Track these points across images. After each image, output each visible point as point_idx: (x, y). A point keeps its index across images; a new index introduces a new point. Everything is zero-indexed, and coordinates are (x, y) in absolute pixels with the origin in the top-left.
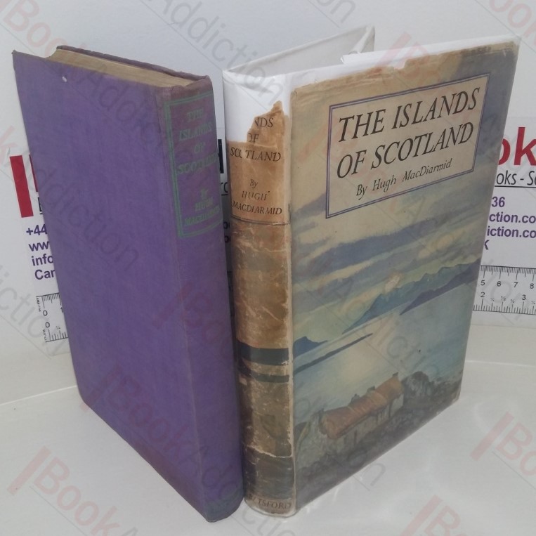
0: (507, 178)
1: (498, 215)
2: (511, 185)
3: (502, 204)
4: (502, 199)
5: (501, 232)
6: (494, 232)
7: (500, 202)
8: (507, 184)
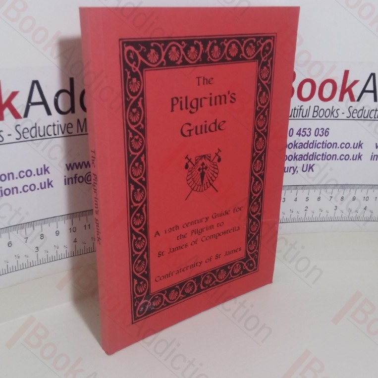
0: (332, 113)
1: (323, 143)
2: (335, 118)
3: (327, 133)
4: (327, 130)
5: (324, 156)
6: (319, 157)
7: (326, 132)
8: (332, 118)
